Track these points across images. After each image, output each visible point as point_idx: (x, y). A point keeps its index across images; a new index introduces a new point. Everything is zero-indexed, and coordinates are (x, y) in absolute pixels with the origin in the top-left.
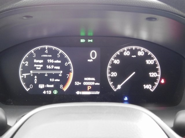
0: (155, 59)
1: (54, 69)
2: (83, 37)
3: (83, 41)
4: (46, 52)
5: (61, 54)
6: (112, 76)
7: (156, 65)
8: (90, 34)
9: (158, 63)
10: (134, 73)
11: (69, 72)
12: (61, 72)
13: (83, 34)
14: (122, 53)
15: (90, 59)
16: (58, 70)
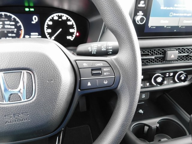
0: (73, 21)
1: (10, 28)
2: (27, 7)
3: (27, 9)
4: (4, 17)
5: (14, 18)
6: (48, 32)
7: (73, 25)
8: (32, 5)
9: (74, 24)
10: (61, 30)
11: (21, 30)
12: (16, 30)
13: (26, 4)
14: (53, 18)
15: (33, 21)
16: (13, 28)
